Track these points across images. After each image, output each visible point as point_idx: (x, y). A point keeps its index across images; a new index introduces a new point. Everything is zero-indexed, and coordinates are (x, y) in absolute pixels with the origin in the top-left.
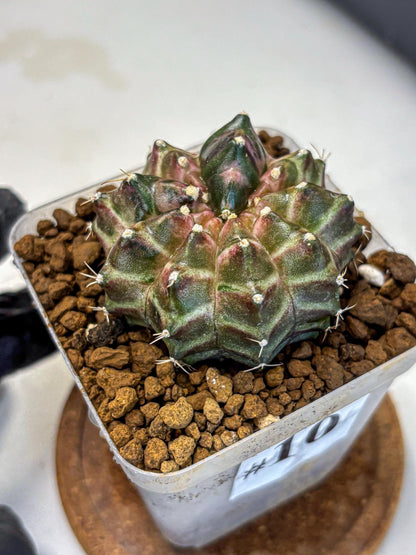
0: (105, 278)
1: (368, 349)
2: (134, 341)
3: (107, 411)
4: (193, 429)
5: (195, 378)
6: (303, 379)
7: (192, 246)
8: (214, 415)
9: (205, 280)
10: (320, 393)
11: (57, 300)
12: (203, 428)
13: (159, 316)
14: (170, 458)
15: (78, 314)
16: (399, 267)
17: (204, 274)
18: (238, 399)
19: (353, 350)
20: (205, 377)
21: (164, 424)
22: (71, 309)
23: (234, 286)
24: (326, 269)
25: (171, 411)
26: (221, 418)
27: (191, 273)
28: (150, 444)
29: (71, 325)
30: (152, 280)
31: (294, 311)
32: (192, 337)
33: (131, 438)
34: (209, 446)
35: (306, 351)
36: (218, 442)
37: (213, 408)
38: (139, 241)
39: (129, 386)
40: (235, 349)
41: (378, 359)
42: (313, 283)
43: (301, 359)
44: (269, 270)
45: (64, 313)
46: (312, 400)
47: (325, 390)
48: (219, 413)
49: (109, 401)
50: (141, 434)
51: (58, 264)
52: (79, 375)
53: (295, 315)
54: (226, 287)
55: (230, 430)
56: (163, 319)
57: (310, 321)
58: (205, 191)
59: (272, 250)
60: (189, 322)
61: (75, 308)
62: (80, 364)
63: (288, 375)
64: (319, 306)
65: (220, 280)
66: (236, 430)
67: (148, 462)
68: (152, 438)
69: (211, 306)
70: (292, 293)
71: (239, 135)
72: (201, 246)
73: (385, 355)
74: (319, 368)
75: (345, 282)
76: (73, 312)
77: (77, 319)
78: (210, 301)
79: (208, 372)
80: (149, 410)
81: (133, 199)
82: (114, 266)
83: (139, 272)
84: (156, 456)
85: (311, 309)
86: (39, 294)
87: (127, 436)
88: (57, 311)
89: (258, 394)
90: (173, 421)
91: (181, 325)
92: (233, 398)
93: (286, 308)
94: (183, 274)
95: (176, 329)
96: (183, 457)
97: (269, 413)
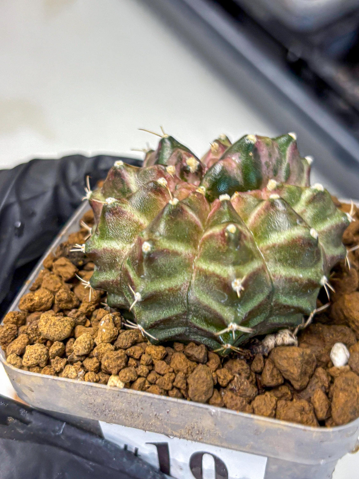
26: (83, 353)
43: (189, 357)
53: (188, 298)
55: (83, 368)
60: (104, 250)
66: (86, 371)
75: (240, 290)
89: (129, 357)
90: (43, 327)
91: (97, 247)
92: (103, 344)
93: (179, 284)
94: (120, 204)
95: (91, 247)
96: (28, 360)
97: (118, 374)
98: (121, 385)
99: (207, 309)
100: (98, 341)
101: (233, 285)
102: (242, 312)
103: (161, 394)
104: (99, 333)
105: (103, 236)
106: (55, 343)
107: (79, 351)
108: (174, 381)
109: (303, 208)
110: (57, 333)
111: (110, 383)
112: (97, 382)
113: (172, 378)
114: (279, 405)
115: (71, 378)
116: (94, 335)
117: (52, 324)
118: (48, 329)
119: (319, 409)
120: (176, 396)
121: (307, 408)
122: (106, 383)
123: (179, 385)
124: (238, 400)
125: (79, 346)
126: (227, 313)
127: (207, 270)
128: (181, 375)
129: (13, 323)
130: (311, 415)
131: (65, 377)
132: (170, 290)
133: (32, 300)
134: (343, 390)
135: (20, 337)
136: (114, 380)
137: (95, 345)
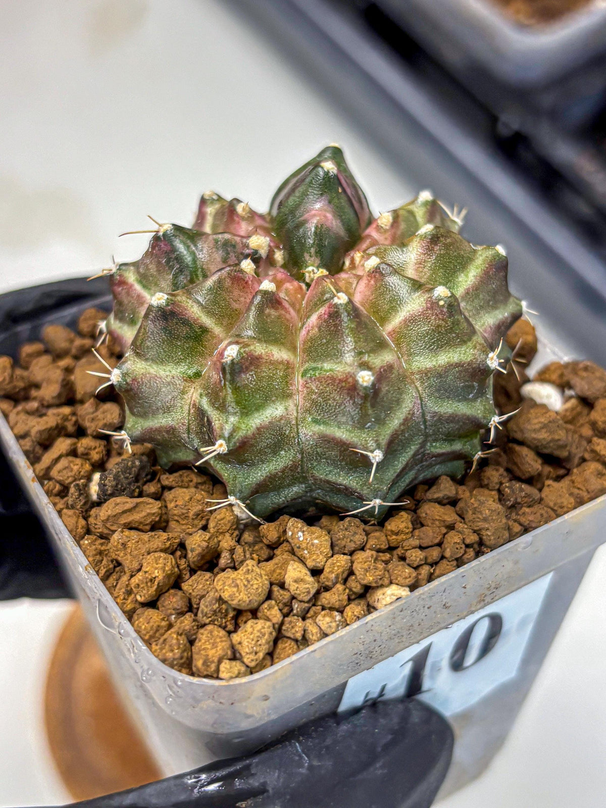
0: (125, 375)
1: (546, 491)
2: (170, 488)
3: (129, 592)
4: (270, 608)
5: (270, 531)
6: (444, 530)
7: (261, 310)
8: (303, 586)
9: (282, 362)
10: (471, 553)
11: (46, 444)
12: (286, 610)
13: (209, 422)
14: (235, 656)
15: (78, 461)
16: (583, 378)
17: (279, 354)
18: (342, 560)
19: (521, 490)
20: (285, 532)
21: (220, 600)
22: (68, 455)
23: (327, 366)
24: (469, 344)
25: (234, 580)
26: (313, 591)
27: (259, 349)
28: (203, 635)
29: (67, 477)
30: (198, 375)
31: (423, 415)
32: (263, 456)
33: (170, 626)
34: (299, 636)
35: (446, 488)
36: (313, 630)
37: (301, 575)
38: (177, 309)
39: (161, 551)
40: (332, 478)
41: (562, 507)
42: (451, 366)
43: (440, 502)
44: (380, 345)
45: (57, 460)
46: (460, 562)
47: (480, 548)
48: (310, 584)
49: (132, 576)
50: (187, 622)
51: (50, 391)
52: (80, 546)
53: (425, 421)
54: (314, 369)
55: (331, 609)
56: (216, 424)
57: (449, 438)
58: (278, 248)
59: (384, 320)
60: (258, 429)
61: (73, 453)
62: (80, 531)
63: (418, 523)
64: (462, 409)
65: (303, 362)
66: (340, 611)
67: (199, 663)
68: (203, 626)
69: (290, 404)
70: (418, 384)
71: (326, 160)
72: (273, 312)
73: (572, 500)
74: (469, 516)
75: (500, 364)
76: (71, 458)
77: (75, 468)
78: (289, 396)
79: (290, 524)
80: (195, 584)
81: (168, 262)
82: (138, 355)
83: (178, 363)
84: (211, 653)
85: (450, 411)
86: (20, 437)
87: (164, 623)
88: (47, 459)
90: (237, 594)
91: (244, 432)
92: (333, 559)
93: (411, 406)
94: (247, 349)
95: (237, 438)
96: (256, 653)
98: (404, 592)
99: (452, 418)
101: (489, 363)
107: (309, 592)
110: (260, 590)
115: (333, 633)
117: (246, 583)
118: (246, 593)
127: (437, 366)
131: (319, 640)
132: (405, 421)
133: (152, 580)
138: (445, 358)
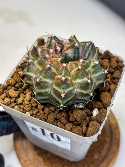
37: (21, 99)
53: (50, 95)
66: (20, 108)
69: (35, 75)
89: (33, 107)
90: (10, 93)
91: (26, 74)
92: (26, 101)
93: (47, 91)
95: (24, 73)
96: (5, 102)
97: (29, 112)
98: (29, 115)
100: (25, 100)
101: (62, 95)
102: (65, 102)
103: (40, 119)
104: (26, 98)
105: (28, 71)
106: (13, 98)
108: (44, 116)
109: (90, 69)
110: (14, 95)
111: (26, 113)
112: (23, 112)
113: (43, 116)
114: (73, 127)
115: (16, 110)
116: (25, 98)
117: (13, 93)
119: (83, 131)
120: (44, 121)
121: (80, 130)
122: (25, 113)
123: (45, 118)
124: (61, 125)
125: (19, 101)
126: (60, 101)
127: (55, 89)
128: (46, 115)
129: (2, 89)
130: (81, 132)
132: (44, 92)
134: (91, 127)
135: (4, 94)
136: (27, 113)
137: (24, 101)
138: (57, 88)
